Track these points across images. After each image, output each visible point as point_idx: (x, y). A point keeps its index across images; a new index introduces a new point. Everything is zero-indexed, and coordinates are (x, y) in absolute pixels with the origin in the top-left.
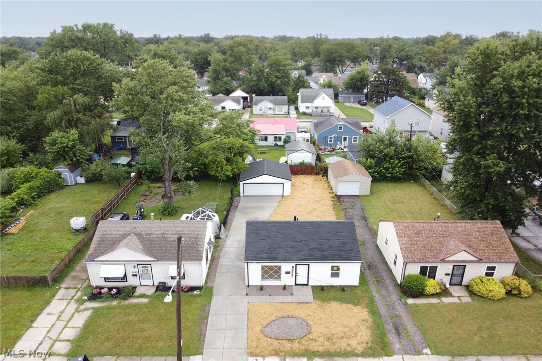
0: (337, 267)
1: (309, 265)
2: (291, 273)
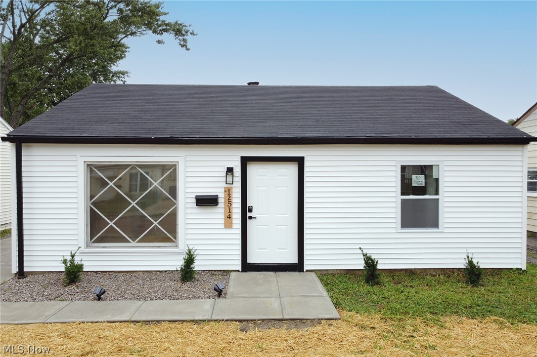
2: (221, 201)
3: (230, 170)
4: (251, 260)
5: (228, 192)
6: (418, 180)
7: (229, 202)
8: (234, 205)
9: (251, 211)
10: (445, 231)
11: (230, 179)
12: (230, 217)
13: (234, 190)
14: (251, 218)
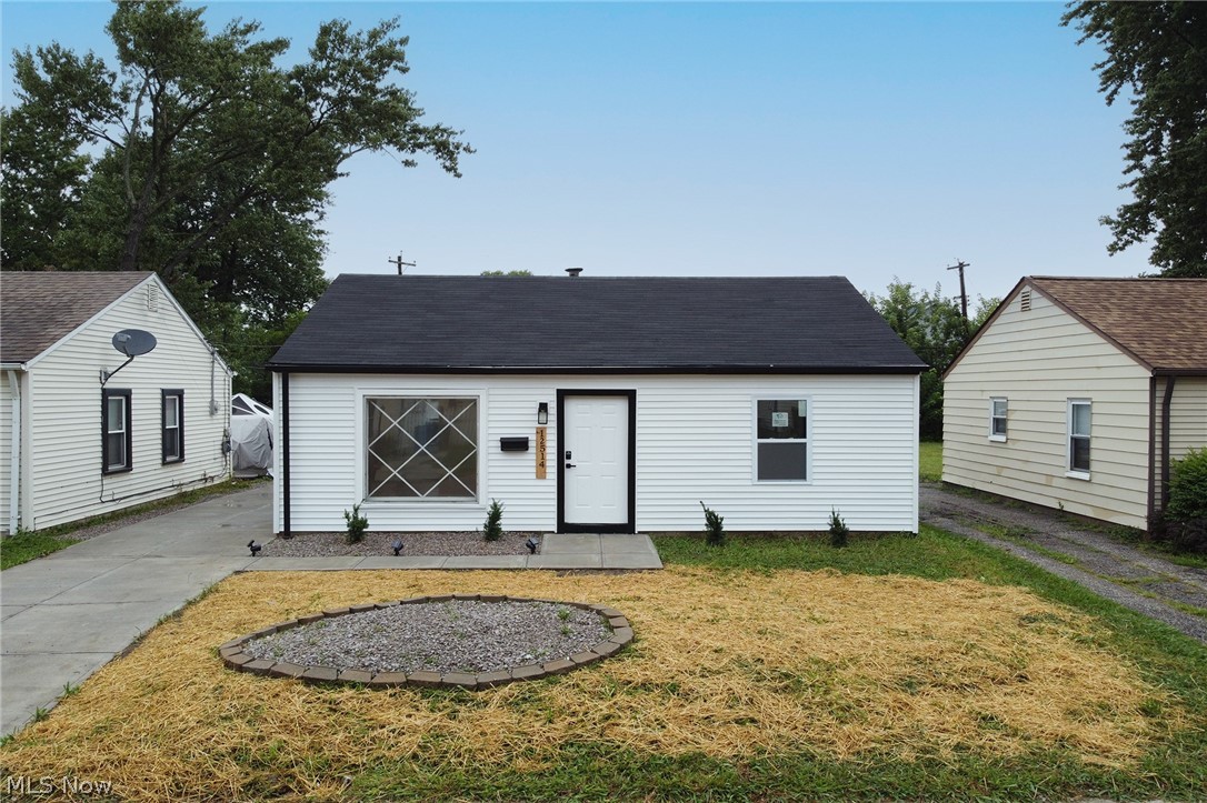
0: (792, 408)
1: (631, 396)
2: (532, 444)
3: (543, 407)
4: (569, 519)
5: (541, 433)
6: (781, 420)
7: (542, 447)
8: (548, 450)
9: (569, 457)
10: (815, 483)
11: (543, 418)
12: (542, 465)
13: (548, 431)
14: (569, 466)
